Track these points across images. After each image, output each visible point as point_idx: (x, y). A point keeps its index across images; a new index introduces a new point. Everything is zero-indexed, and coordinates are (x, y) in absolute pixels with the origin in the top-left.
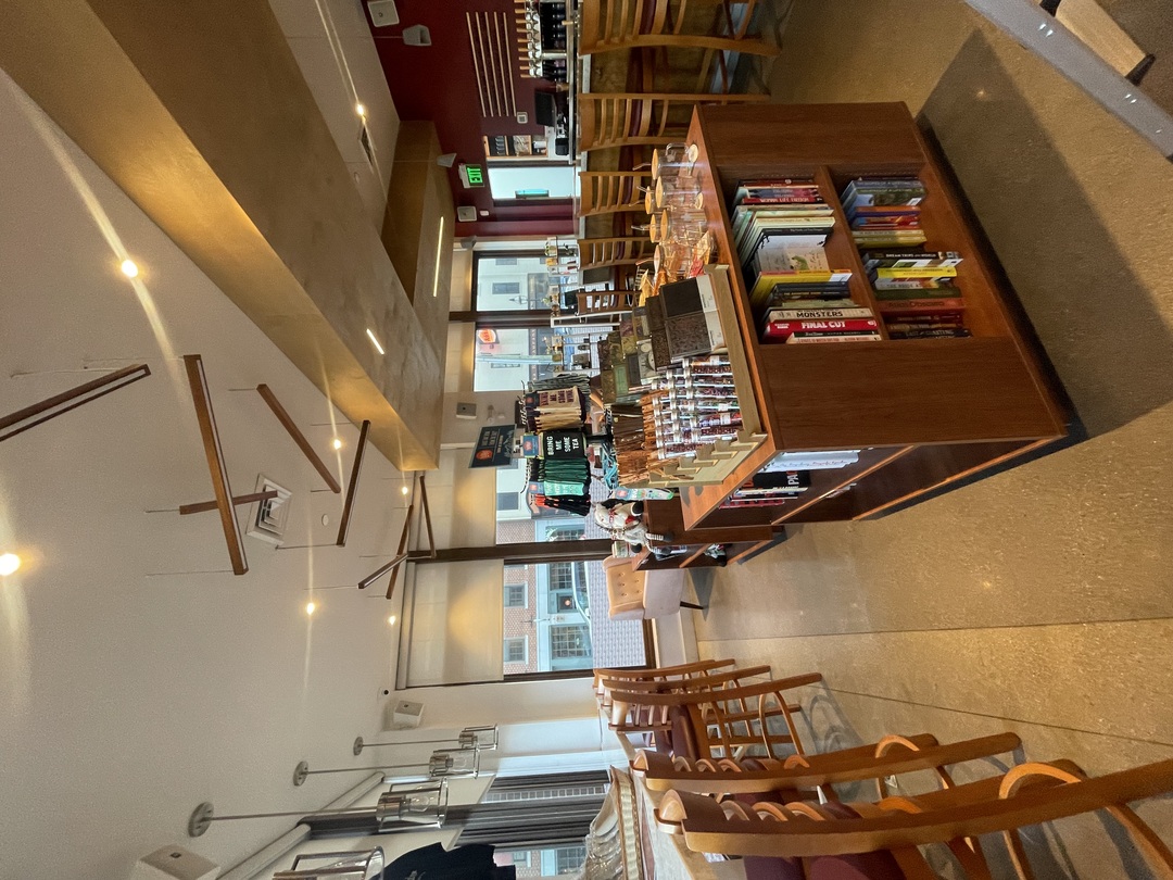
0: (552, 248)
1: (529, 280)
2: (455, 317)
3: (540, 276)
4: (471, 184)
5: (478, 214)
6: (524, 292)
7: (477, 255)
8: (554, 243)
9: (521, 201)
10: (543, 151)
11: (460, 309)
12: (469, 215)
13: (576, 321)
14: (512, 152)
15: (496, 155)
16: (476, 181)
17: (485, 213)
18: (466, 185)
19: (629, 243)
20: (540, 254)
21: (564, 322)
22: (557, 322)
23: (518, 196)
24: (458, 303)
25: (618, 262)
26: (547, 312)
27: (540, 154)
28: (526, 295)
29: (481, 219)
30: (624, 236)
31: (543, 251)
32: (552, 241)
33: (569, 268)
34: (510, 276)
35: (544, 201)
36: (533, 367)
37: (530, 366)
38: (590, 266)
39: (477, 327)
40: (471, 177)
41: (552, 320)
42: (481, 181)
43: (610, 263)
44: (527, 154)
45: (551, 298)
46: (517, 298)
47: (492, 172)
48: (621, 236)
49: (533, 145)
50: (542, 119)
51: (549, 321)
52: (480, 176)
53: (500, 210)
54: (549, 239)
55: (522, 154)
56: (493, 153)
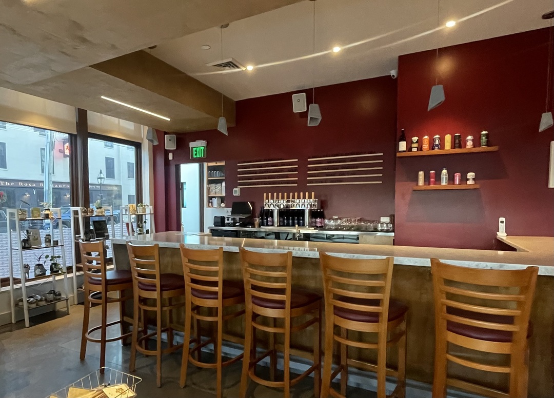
0: (144, 209)
1: (116, 186)
2: (82, 116)
3: (119, 196)
4: (192, 148)
5: (170, 151)
6: (107, 181)
7: (138, 146)
8: (148, 211)
9: (179, 186)
10: (210, 204)
11: (89, 123)
12: (170, 144)
13: (77, 232)
14: (210, 182)
15: (208, 171)
16: (195, 153)
17: (171, 157)
18: (192, 144)
19: (155, 295)
20: (139, 199)
21: (76, 221)
22: (76, 213)
23: (182, 184)
24: (96, 120)
25: (135, 283)
26: (86, 204)
27: (209, 202)
28: (105, 183)
29: (167, 153)
30: (162, 290)
31: (142, 202)
32: (149, 209)
33: (127, 224)
34: (119, 170)
35: (179, 204)
36: (41, 185)
37: (42, 182)
38: (131, 256)
39: (71, 135)
40: (198, 149)
41: (78, 209)
42: (195, 157)
43: (135, 275)
44: (209, 193)
45: (100, 208)
46: (102, 176)
47: (196, 166)
48: (162, 286)
49: (215, 197)
50: (238, 207)
51: (78, 206)
52: (198, 156)
53: (173, 169)
54: (151, 208)
55: (209, 189)
56: (210, 168)
